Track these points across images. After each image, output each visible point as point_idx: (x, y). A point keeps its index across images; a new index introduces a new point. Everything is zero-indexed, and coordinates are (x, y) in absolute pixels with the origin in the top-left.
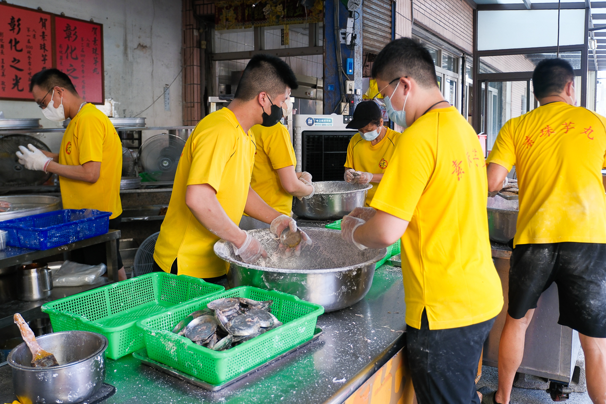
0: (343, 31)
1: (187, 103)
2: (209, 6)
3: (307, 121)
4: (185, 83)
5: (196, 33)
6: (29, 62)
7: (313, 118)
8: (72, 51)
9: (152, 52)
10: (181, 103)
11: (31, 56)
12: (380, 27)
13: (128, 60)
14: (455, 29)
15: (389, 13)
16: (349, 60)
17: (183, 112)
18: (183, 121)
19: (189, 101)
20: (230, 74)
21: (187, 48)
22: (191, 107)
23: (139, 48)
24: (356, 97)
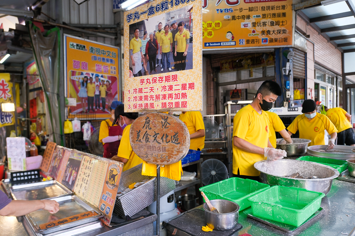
0: (284, 68)
2: (218, 63)
5: (212, 75)
10: (206, 105)
12: (300, 65)
14: (333, 63)
15: (304, 58)
16: (287, 82)
17: (207, 109)
18: (207, 112)
19: (209, 104)
20: (225, 92)
21: (208, 81)
22: (210, 106)
24: (291, 99)
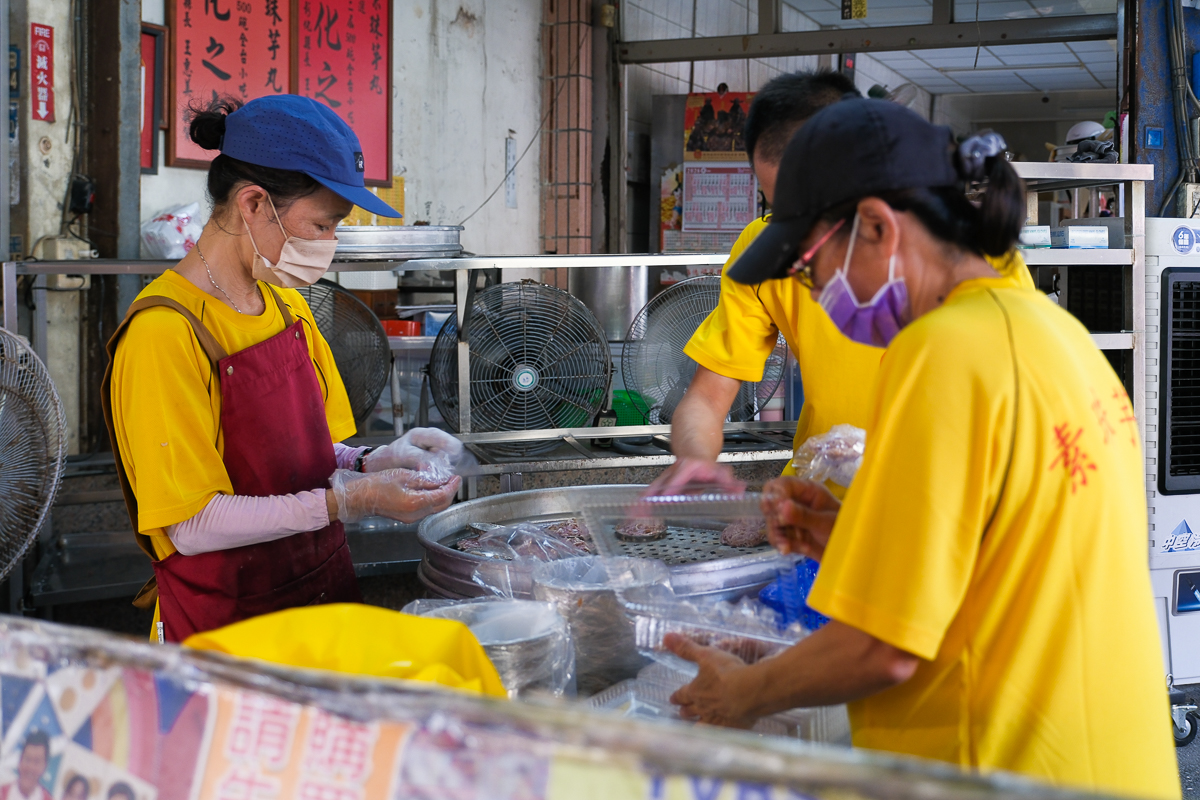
1: (557, 184)
3: (1176, 238)
4: (551, 127)
6: (243, 54)
7: (1191, 228)
8: (330, 23)
9: (484, 34)
10: (538, 187)
11: (246, 33)
13: (438, 56)
17: (541, 212)
18: (543, 238)
19: (562, 179)
21: (558, 23)
22: (570, 197)
23: (459, 21)
